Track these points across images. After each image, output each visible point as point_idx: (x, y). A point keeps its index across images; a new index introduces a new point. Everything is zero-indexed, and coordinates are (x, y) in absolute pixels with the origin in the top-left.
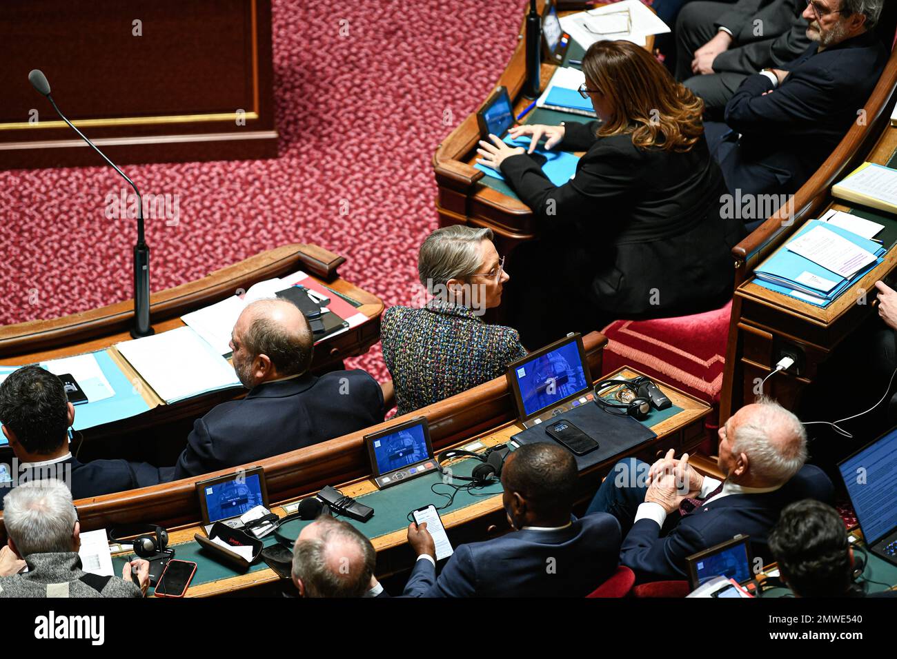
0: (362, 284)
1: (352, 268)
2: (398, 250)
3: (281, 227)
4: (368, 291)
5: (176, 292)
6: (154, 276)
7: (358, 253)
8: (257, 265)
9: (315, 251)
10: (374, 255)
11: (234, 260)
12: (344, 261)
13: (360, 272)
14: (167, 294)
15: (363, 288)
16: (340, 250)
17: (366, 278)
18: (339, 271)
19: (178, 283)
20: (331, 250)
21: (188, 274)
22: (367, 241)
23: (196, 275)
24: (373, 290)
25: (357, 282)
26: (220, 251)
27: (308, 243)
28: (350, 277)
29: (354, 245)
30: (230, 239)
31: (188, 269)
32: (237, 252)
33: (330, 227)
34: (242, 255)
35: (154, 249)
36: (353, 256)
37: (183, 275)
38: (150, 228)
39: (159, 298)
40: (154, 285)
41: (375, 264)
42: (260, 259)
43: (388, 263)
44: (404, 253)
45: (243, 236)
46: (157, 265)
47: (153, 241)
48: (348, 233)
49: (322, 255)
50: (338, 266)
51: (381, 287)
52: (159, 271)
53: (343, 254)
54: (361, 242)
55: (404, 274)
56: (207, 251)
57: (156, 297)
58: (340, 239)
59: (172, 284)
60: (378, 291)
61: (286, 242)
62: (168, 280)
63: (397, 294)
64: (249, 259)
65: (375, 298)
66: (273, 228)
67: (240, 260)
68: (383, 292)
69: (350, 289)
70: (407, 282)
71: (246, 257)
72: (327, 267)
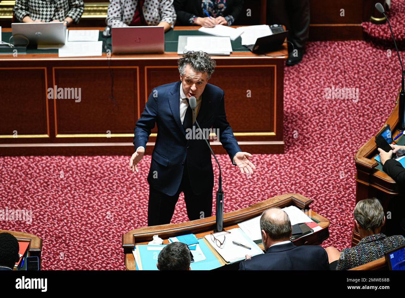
0: (321, 212)
1: (316, 205)
2: (337, 198)
3: (284, 185)
4: (323, 216)
5: (235, 213)
6: (226, 205)
7: (319, 198)
8: (272, 202)
9: (299, 197)
10: (326, 200)
11: (262, 199)
12: (313, 202)
13: (319, 207)
14: (231, 214)
15: (320, 214)
16: (311, 196)
17: (322, 210)
18: (310, 206)
19: (237, 209)
20: (307, 197)
21: (241, 205)
22: (323, 193)
23: (245, 205)
24: (325, 215)
25: (318, 212)
26: (256, 195)
27: (296, 193)
28: (315, 209)
29: (317, 195)
30: (261, 190)
31: (241, 203)
32: (264, 195)
33: (307, 186)
34: (266, 197)
35: (226, 193)
36: (317, 200)
37: (239, 205)
38: (225, 184)
39: (227, 216)
40: (225, 209)
41: (327, 204)
42: (274, 199)
43: (332, 204)
44: (340, 199)
45: (267, 188)
46: (227, 200)
47: (226, 189)
48: (315, 189)
49: (302, 198)
50: (310, 204)
51: (329, 214)
52: (228, 203)
53: (312, 198)
54: (321, 193)
55: (339, 208)
56: (250, 195)
57: (226, 215)
58: (311, 191)
59: (234, 209)
60: (327, 216)
61: (286, 192)
62: (232, 207)
63: (336, 218)
64: (269, 199)
65: (326, 219)
66: (281, 185)
67: (265, 199)
68: (330, 216)
69: (315, 215)
70: (341, 212)
71: (268, 198)
72: (305, 204)
